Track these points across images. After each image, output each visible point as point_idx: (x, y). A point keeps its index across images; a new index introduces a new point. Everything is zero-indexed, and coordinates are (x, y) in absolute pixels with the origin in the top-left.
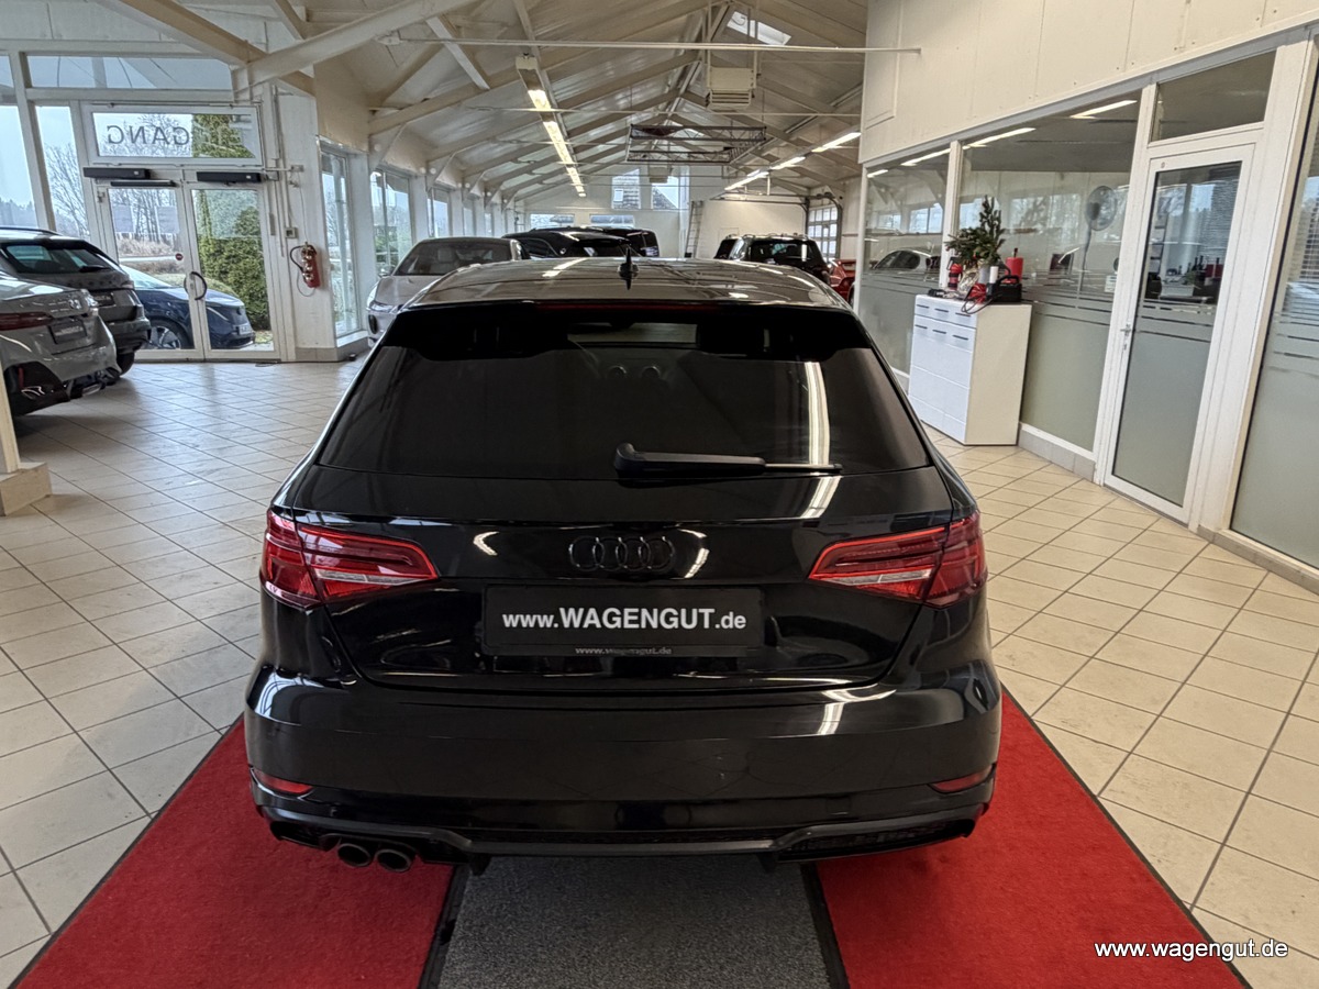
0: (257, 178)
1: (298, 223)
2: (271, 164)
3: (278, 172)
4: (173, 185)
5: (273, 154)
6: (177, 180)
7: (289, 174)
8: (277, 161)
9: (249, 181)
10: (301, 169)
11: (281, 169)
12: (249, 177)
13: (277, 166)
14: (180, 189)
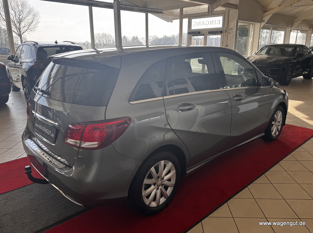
0: (221, 32)
1: (229, 43)
2: (225, 28)
3: (226, 30)
4: (204, 35)
5: (226, 26)
6: (205, 34)
7: (229, 31)
8: (226, 27)
9: (219, 33)
10: (232, 29)
11: (227, 30)
12: (219, 32)
13: (226, 29)
14: (205, 36)
